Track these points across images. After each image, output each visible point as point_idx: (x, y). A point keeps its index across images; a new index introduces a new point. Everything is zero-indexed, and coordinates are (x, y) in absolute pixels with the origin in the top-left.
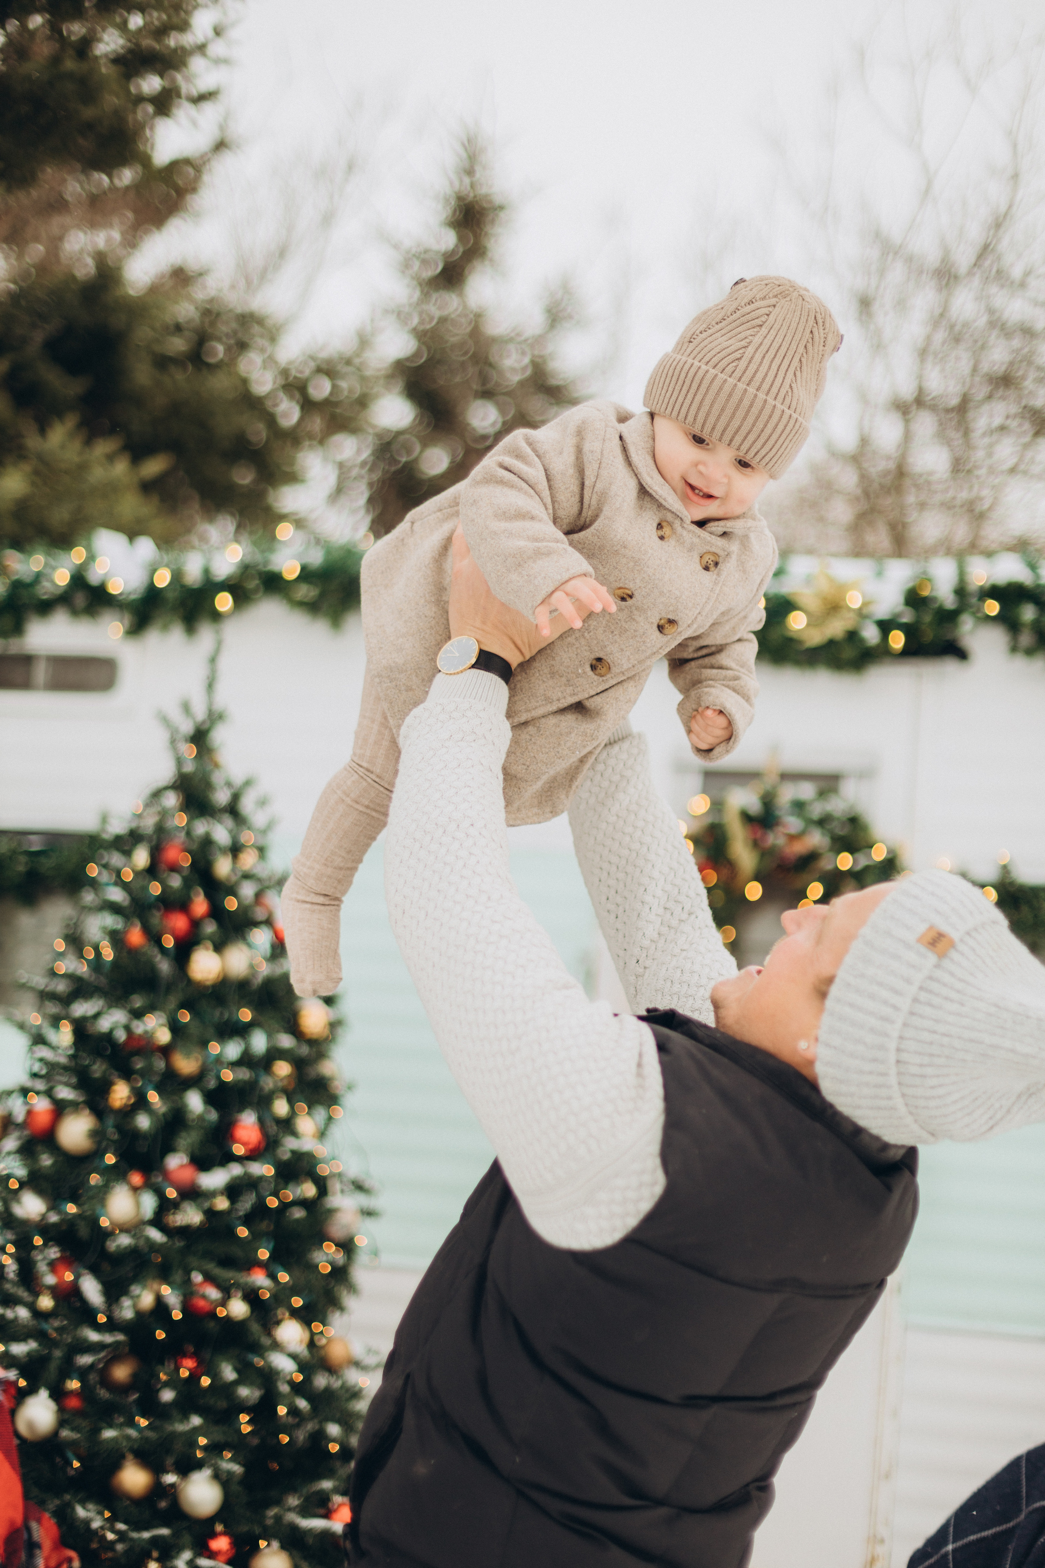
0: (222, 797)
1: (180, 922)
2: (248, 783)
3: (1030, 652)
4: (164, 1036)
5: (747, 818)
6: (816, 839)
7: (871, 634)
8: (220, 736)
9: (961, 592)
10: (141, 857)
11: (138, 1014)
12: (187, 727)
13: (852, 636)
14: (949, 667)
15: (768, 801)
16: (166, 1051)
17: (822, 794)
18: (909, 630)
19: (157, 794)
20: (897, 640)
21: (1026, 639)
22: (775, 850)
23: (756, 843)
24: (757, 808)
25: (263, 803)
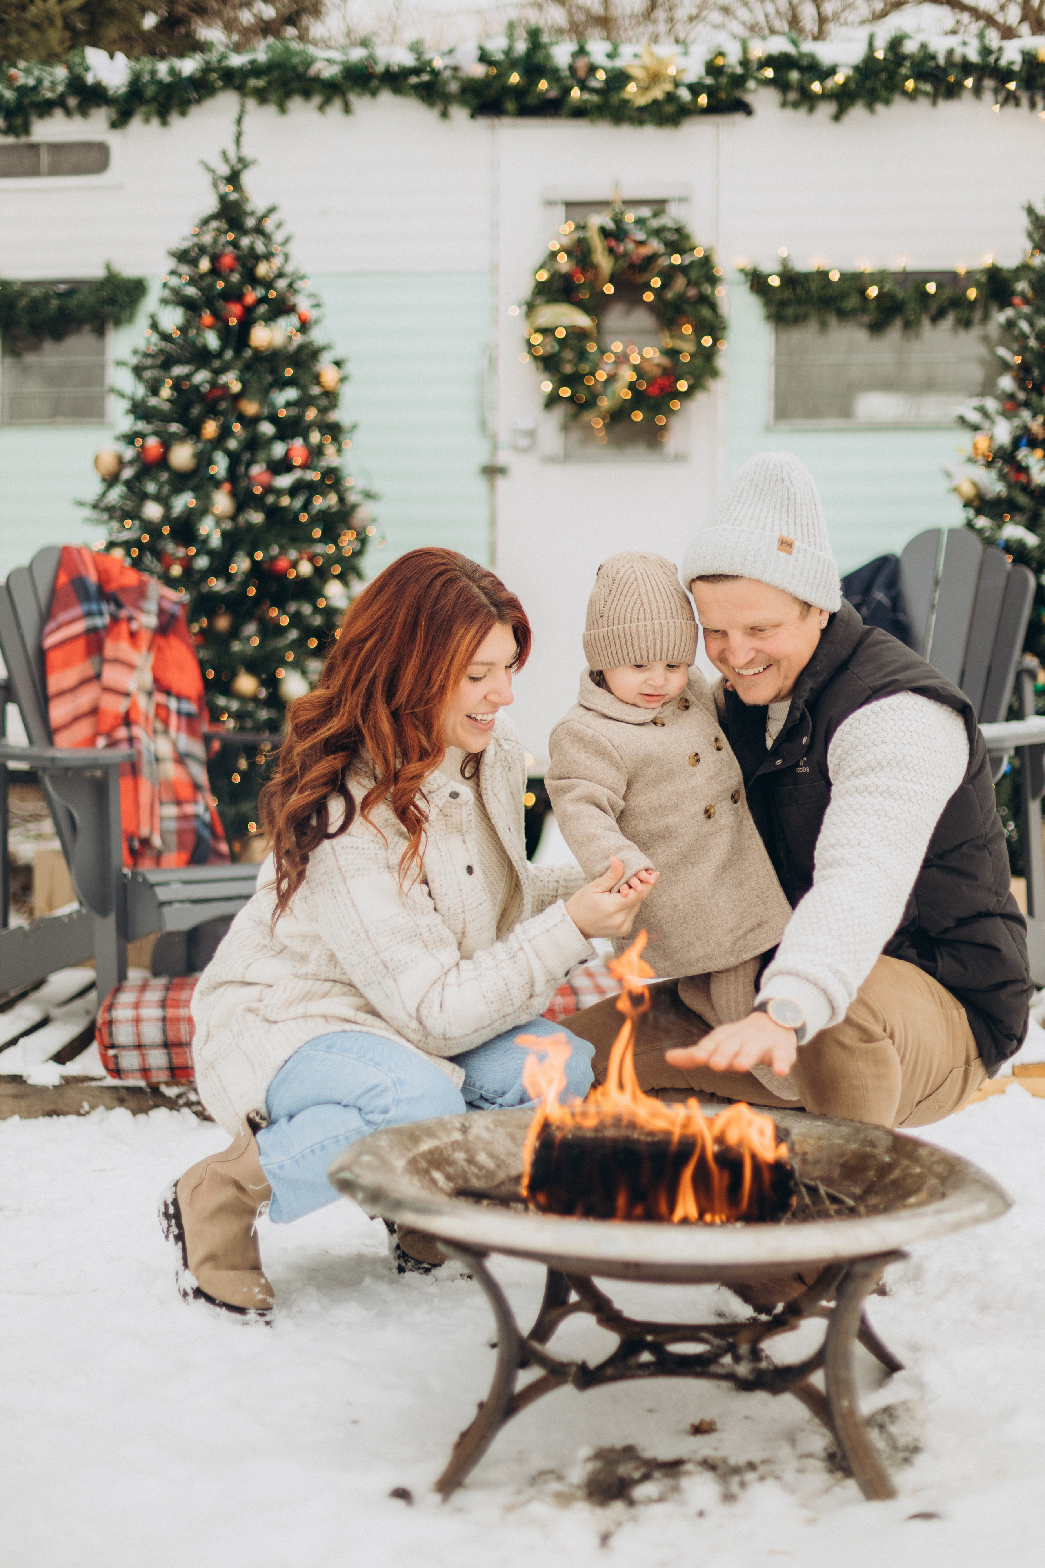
0: (250, 223)
1: (238, 309)
2: (271, 210)
3: (796, 105)
4: (236, 387)
5: (604, 232)
6: (655, 245)
7: (685, 94)
8: (247, 179)
9: (745, 63)
10: (205, 265)
11: (217, 372)
12: (225, 170)
13: (670, 97)
14: (739, 118)
15: (618, 221)
16: (238, 397)
17: (655, 215)
18: (712, 92)
19: (206, 222)
20: (703, 100)
21: (792, 96)
22: (625, 255)
23: (611, 251)
24: (610, 225)
25: (279, 226)
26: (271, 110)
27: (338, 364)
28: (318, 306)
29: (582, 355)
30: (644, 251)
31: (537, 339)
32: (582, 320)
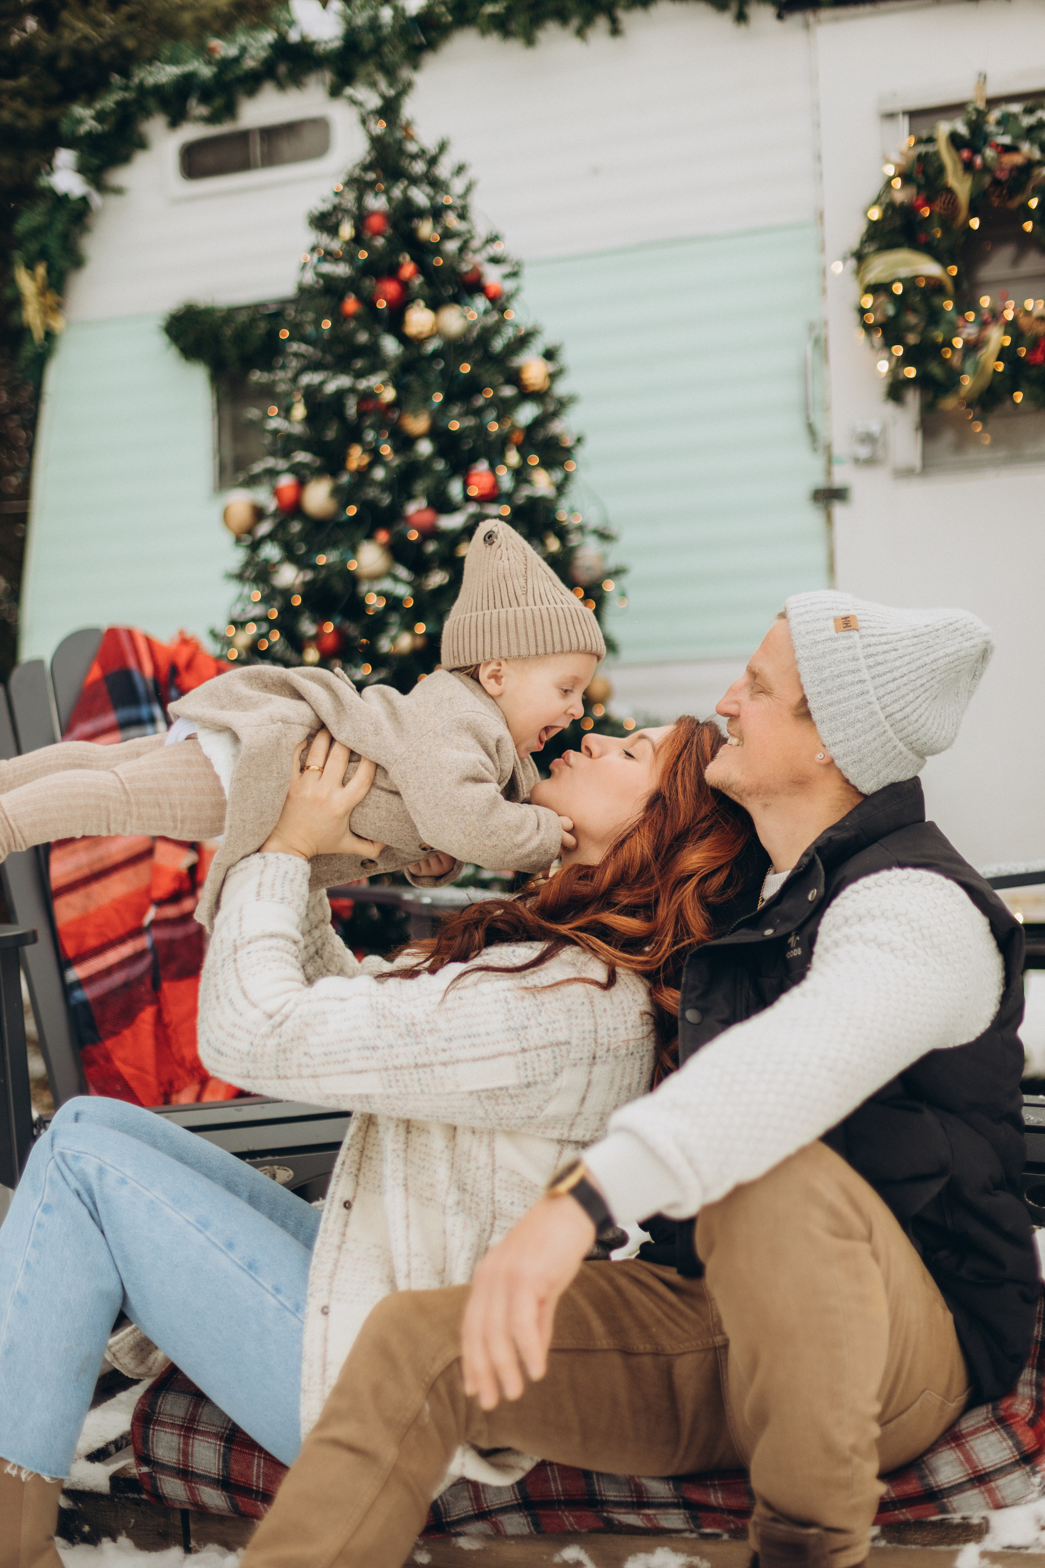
0: (416, 167)
1: (391, 288)
2: (442, 148)
4: (389, 394)
5: (955, 139)
6: (1028, 151)
8: (409, 109)
10: (347, 230)
11: (362, 375)
15: (976, 125)
16: (392, 408)
22: (986, 168)
23: (968, 166)
24: (962, 129)
25: (460, 169)
26: (515, 46)
27: (549, 355)
28: (514, 275)
29: (934, 316)
30: (1017, 159)
31: (868, 301)
32: (929, 268)
